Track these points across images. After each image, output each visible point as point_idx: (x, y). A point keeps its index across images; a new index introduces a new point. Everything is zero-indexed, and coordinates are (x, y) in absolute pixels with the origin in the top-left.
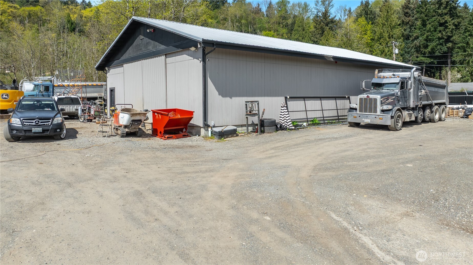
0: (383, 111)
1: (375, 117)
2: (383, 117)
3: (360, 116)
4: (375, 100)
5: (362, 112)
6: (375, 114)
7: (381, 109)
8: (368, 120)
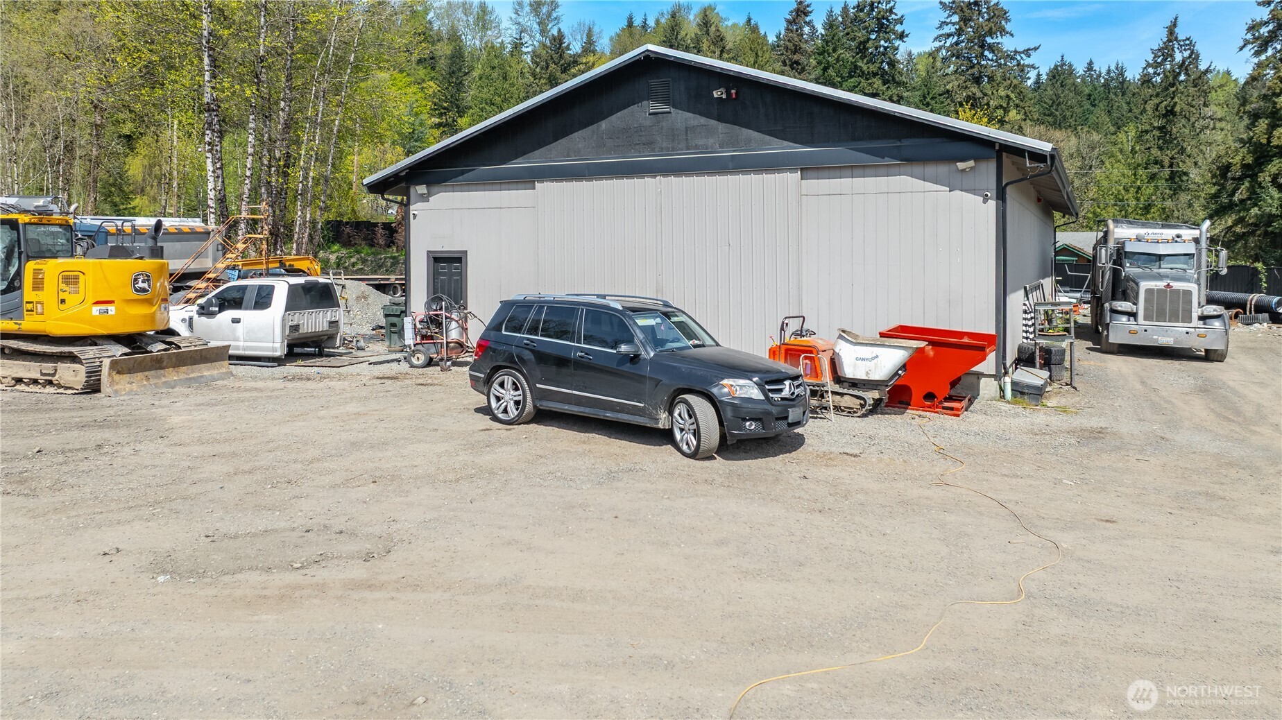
0: (1203, 318)
1: (1187, 333)
2: (1208, 331)
3: (1146, 331)
4: (1188, 293)
5: (1152, 321)
6: (1186, 325)
7: (1200, 314)
8: (1169, 339)
